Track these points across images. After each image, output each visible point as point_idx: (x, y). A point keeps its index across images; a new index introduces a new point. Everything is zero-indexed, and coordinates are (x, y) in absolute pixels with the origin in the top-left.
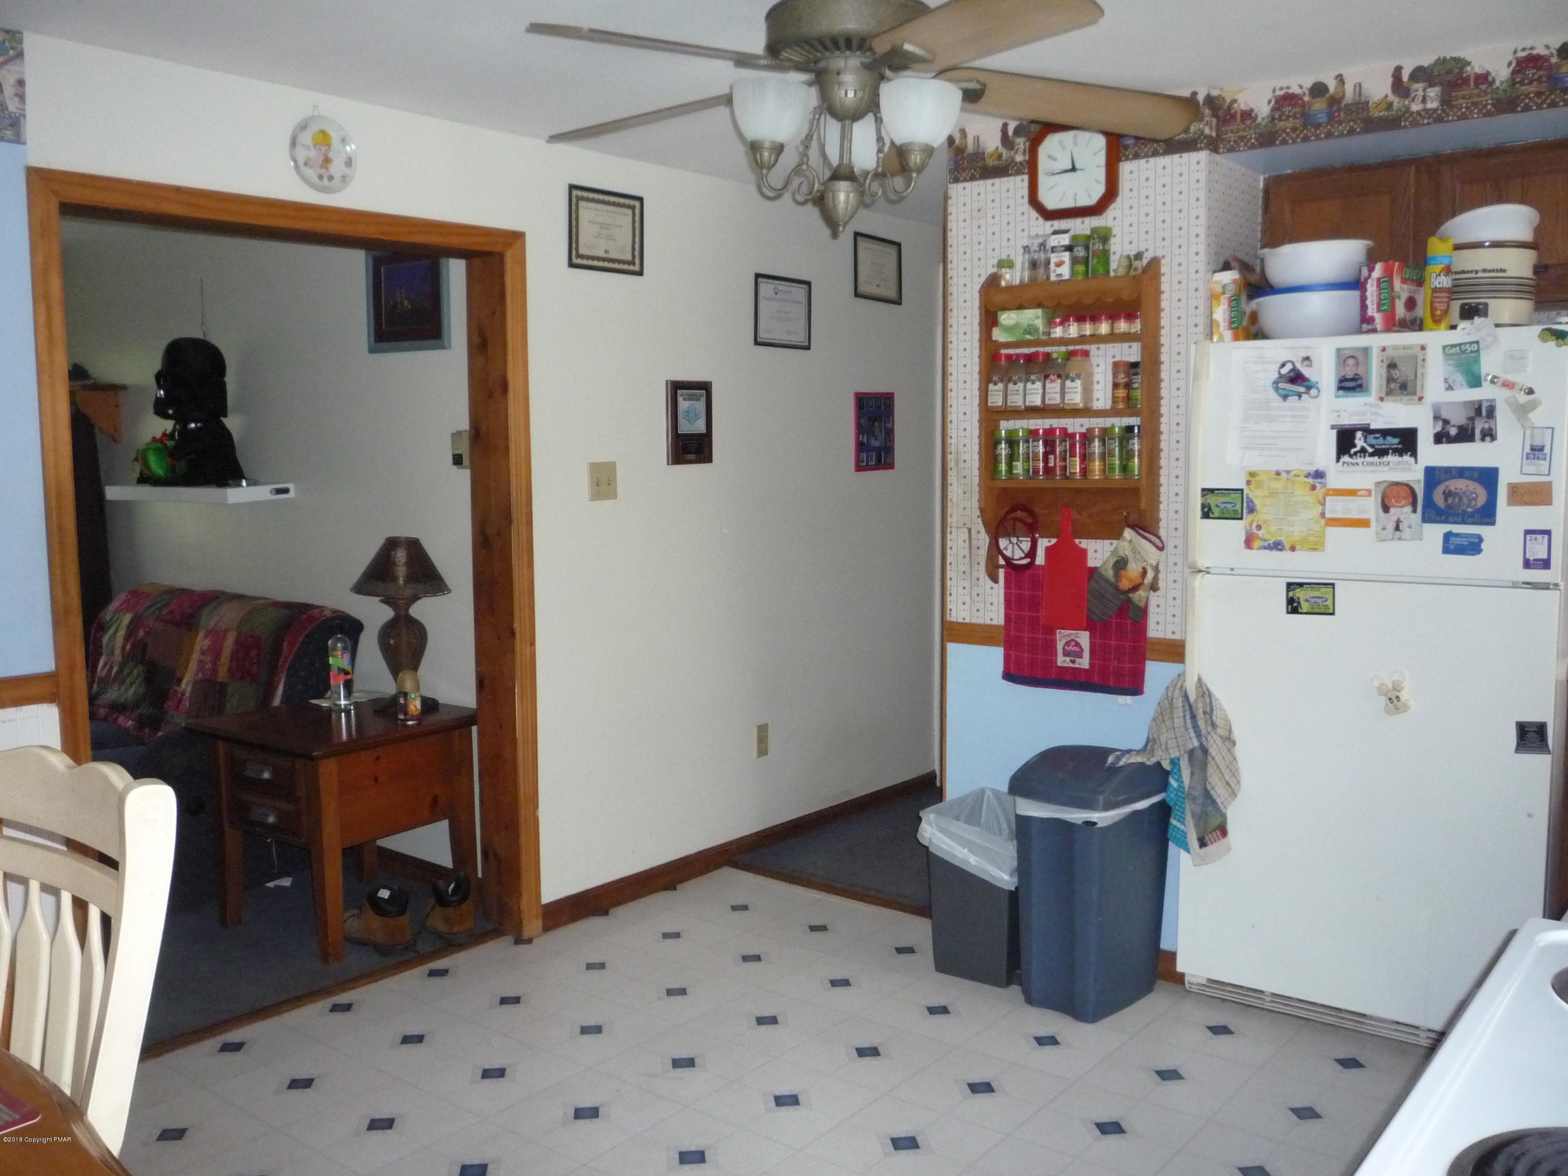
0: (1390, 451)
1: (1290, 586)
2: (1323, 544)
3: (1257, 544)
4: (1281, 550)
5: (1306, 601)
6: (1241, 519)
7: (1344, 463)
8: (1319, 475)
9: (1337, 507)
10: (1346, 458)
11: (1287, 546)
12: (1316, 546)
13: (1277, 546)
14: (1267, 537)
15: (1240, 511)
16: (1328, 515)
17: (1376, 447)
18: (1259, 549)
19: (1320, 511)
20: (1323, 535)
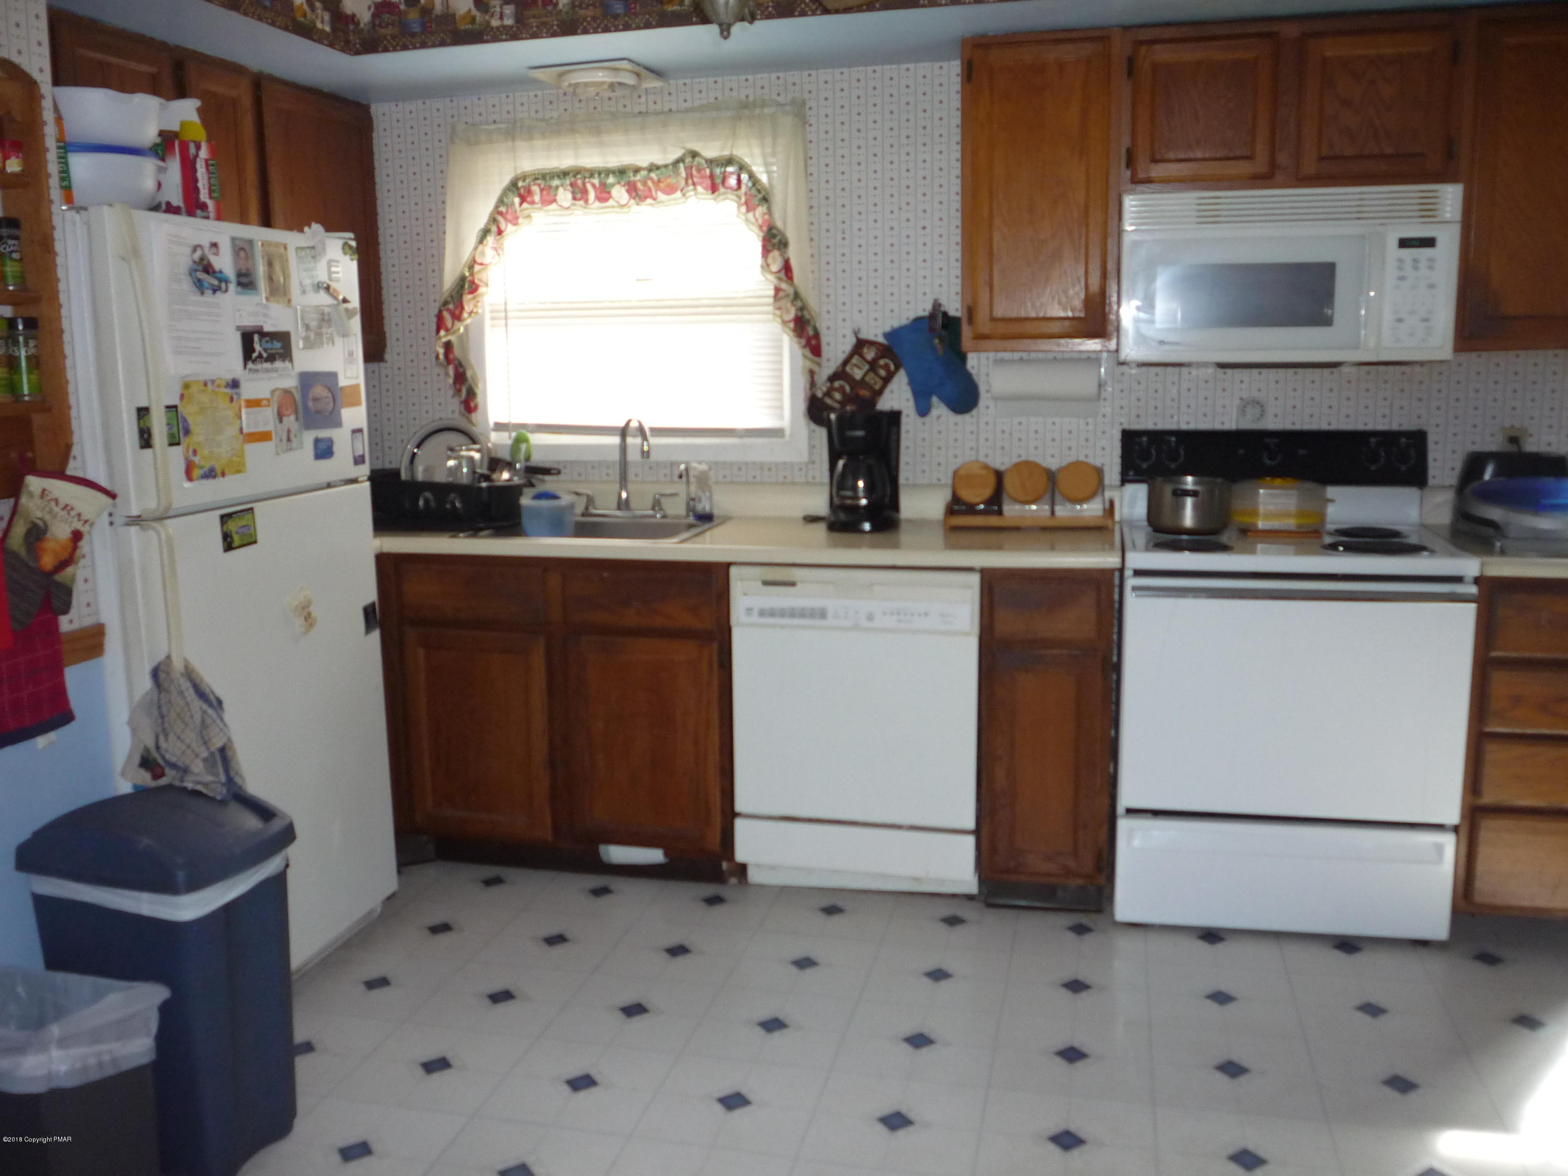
0: (277, 356)
1: (224, 519)
2: (244, 465)
3: (197, 473)
4: (214, 477)
5: (237, 533)
6: (178, 444)
7: (250, 370)
8: (235, 384)
9: (250, 420)
10: (250, 365)
11: (219, 472)
12: (239, 468)
13: (210, 474)
14: (203, 463)
15: (177, 435)
16: (245, 431)
17: (269, 351)
18: (198, 479)
19: (238, 427)
20: (241, 454)
